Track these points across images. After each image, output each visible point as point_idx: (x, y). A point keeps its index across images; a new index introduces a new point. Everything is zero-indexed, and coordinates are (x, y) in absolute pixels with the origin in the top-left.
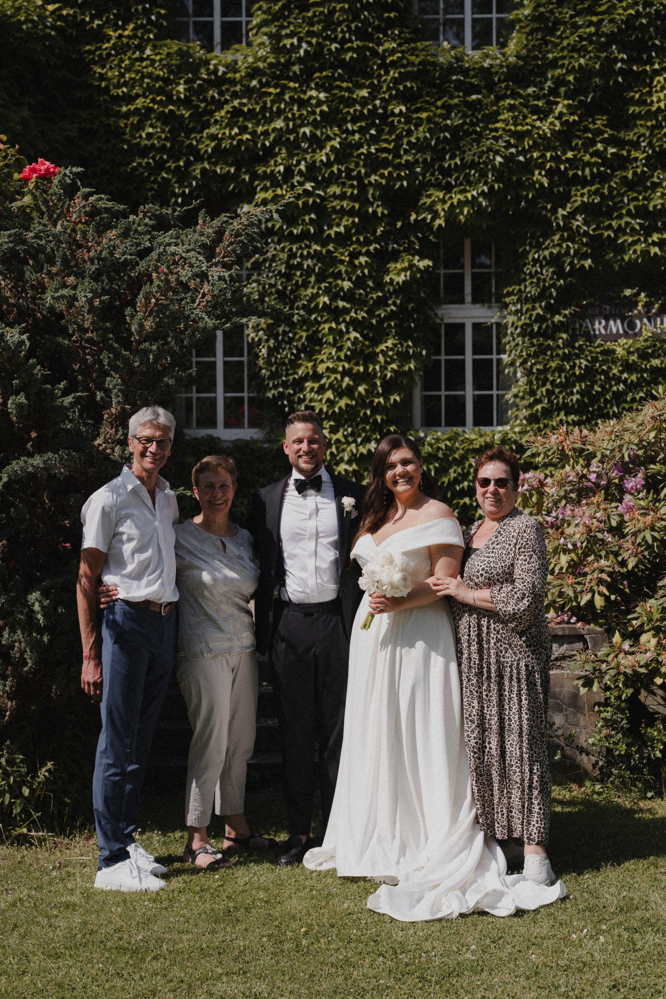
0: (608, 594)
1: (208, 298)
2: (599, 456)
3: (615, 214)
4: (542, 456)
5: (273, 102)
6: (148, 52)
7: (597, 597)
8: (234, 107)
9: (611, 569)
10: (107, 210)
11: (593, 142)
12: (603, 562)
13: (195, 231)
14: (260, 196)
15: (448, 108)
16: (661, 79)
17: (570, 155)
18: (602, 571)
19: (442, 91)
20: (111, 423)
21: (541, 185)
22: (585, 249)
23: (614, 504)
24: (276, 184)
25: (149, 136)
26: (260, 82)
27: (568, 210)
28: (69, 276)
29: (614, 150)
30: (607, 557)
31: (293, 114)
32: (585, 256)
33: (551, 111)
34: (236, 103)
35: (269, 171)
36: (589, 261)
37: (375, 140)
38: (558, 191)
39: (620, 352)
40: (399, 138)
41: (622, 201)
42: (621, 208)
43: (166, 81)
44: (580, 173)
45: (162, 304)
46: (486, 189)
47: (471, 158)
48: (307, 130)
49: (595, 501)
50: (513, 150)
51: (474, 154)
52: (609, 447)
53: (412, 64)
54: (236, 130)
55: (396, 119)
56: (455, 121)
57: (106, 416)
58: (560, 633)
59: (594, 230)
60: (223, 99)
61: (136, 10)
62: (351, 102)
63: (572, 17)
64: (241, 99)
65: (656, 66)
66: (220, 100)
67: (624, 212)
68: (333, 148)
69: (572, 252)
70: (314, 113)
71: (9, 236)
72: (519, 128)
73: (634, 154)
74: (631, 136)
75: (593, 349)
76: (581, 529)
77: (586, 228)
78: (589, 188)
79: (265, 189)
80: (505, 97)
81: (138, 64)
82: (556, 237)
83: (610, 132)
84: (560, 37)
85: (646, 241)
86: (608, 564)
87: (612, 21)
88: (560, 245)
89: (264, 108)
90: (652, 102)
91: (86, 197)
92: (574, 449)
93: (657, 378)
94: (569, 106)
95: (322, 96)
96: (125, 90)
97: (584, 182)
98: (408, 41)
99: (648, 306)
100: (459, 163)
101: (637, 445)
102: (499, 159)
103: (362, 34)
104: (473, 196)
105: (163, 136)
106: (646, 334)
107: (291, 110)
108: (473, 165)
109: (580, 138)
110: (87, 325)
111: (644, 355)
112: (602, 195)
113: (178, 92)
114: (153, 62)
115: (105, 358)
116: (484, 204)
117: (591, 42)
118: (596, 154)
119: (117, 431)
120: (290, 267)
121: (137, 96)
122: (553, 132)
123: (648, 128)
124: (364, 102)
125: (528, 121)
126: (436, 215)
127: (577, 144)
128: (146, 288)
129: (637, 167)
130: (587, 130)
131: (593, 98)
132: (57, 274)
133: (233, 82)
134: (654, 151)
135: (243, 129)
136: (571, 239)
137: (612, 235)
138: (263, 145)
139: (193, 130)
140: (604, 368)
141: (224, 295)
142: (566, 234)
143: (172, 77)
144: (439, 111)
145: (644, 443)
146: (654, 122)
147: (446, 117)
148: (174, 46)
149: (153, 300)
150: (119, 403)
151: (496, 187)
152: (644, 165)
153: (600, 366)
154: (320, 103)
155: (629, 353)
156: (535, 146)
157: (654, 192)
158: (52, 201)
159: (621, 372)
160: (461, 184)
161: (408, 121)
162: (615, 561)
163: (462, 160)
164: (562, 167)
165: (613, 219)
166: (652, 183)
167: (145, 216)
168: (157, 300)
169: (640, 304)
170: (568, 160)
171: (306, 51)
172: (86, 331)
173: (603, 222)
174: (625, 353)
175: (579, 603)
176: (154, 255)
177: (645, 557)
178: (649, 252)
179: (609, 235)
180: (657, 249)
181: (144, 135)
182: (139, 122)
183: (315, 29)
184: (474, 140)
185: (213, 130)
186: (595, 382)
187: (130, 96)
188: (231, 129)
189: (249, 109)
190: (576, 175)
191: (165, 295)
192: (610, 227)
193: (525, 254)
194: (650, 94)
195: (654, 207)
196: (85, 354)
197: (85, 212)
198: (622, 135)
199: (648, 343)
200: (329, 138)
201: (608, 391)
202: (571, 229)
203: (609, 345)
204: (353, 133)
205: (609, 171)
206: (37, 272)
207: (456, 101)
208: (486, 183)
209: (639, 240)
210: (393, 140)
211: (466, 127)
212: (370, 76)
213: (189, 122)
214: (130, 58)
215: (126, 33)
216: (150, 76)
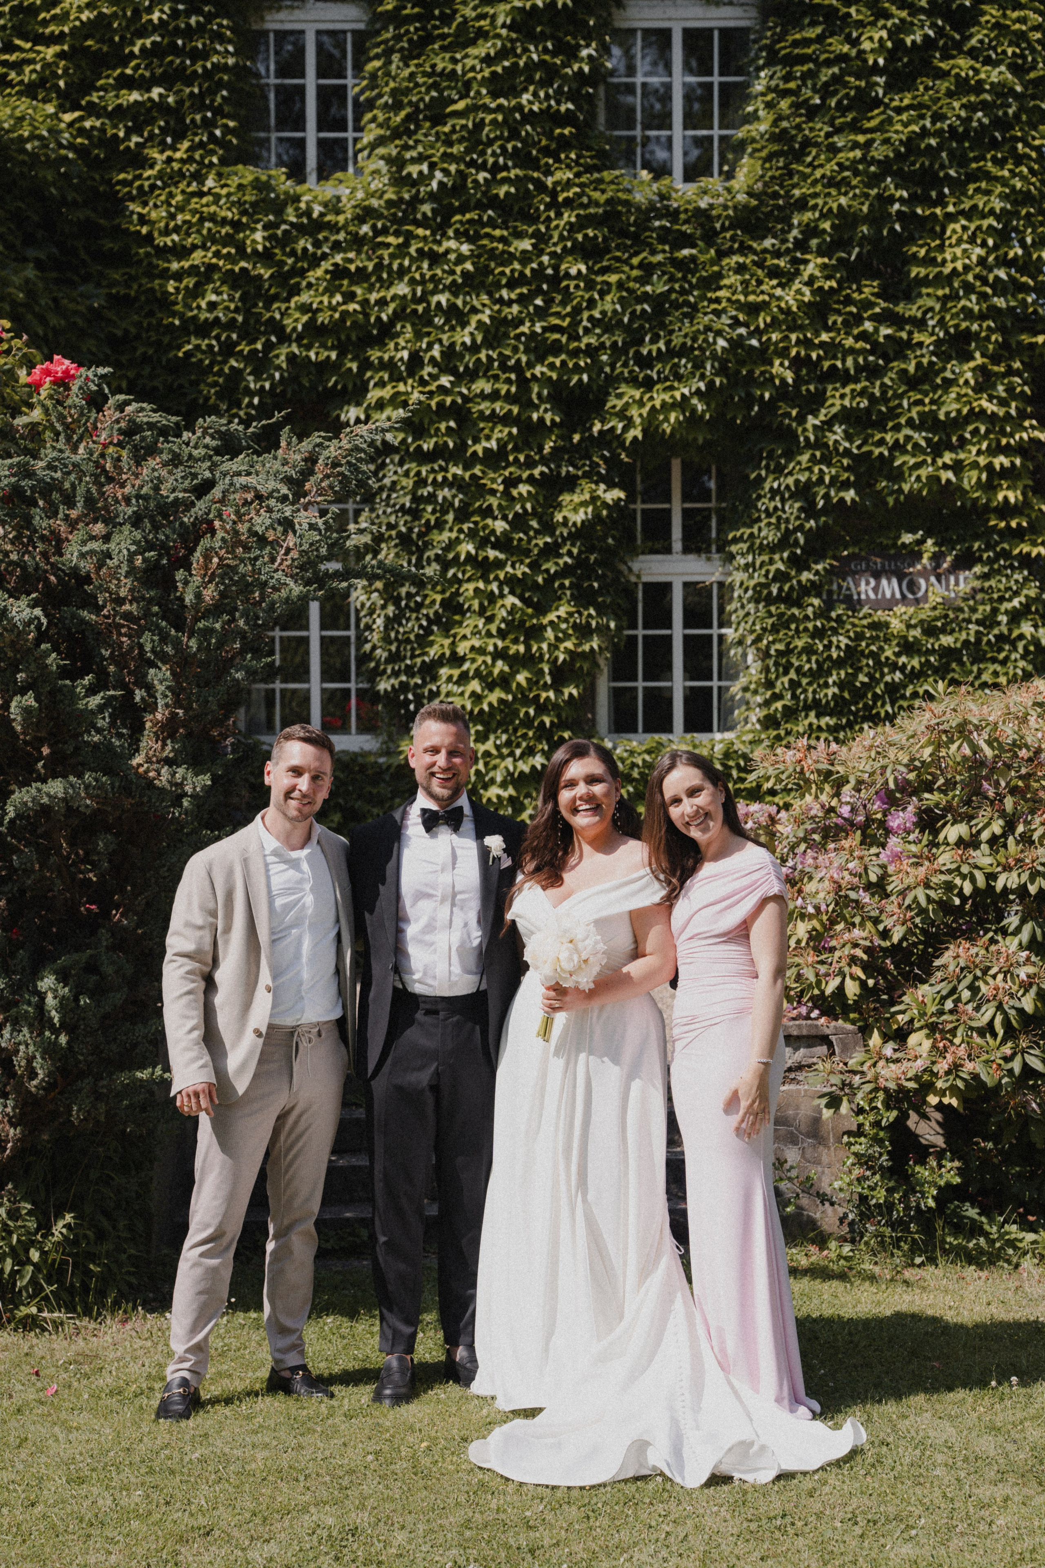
0: (863, 977)
1: (294, 554)
2: (853, 781)
3: (890, 424)
4: (772, 780)
5: (392, 256)
6: (210, 183)
7: (848, 982)
8: (336, 265)
9: (868, 943)
10: (151, 426)
11: (858, 320)
12: (857, 933)
13: (275, 458)
14: (374, 395)
15: (648, 269)
16: (958, 227)
17: (825, 337)
18: (856, 945)
19: (639, 243)
20: (155, 733)
21: (783, 381)
22: (846, 475)
23: (874, 850)
24: (397, 378)
25: (212, 306)
26: (374, 227)
27: (822, 418)
28: (95, 521)
29: (889, 331)
30: (862, 925)
31: (422, 275)
32: (846, 485)
33: (798, 273)
34: (338, 258)
35: (386, 357)
36: (852, 492)
37: (541, 313)
38: (808, 390)
39: (896, 625)
40: (577, 310)
41: (900, 405)
42: (898, 416)
43: (237, 225)
44: (839, 364)
45: (228, 566)
46: (702, 386)
47: (681, 340)
48: (443, 299)
49: (847, 846)
50: (742, 331)
51: (686, 336)
52: (868, 768)
53: (597, 204)
54: (338, 298)
55: (572, 284)
56: (658, 286)
57: (148, 725)
58: (795, 1033)
59: (859, 447)
60: (319, 252)
61: (193, 121)
62: (507, 258)
63: (828, 135)
64: (345, 251)
65: (951, 209)
66: (315, 254)
67: (903, 421)
68: (480, 324)
69: (827, 479)
70: (452, 272)
71: (11, 467)
72: (751, 298)
73: (918, 337)
74: (913, 311)
75: (856, 621)
76: (827, 884)
77: (847, 445)
78: (853, 386)
79: (381, 384)
80: (730, 252)
81: (195, 200)
82: (805, 458)
83: (884, 305)
84: (810, 165)
85: (934, 462)
86: (864, 934)
87: (886, 141)
88: (809, 469)
89: (379, 267)
90: (944, 261)
91: (121, 407)
92: (819, 772)
93: (948, 664)
94: (824, 267)
95: (465, 248)
96: (175, 237)
97: (846, 378)
98: (589, 169)
99: (937, 558)
100: (663, 348)
101: (906, 766)
102: (722, 343)
103: (522, 158)
104: (683, 395)
105: (232, 306)
106: (934, 599)
107: (419, 268)
108: (684, 351)
109: (838, 312)
110: (123, 593)
111: (931, 631)
112: (872, 398)
113: (254, 241)
114: (218, 197)
115: (148, 641)
116: (700, 408)
117: (856, 173)
118: (864, 336)
119: (164, 745)
120: (416, 499)
121: (194, 247)
122: (801, 305)
123: (938, 298)
124: (525, 258)
125: (764, 287)
126: (629, 424)
127: (835, 322)
128: (205, 542)
129: (923, 356)
130: (849, 300)
131: (859, 255)
132: (77, 521)
133: (334, 228)
134: (947, 332)
135: (350, 297)
136: (826, 460)
137: (886, 453)
138: (379, 319)
139: (276, 298)
140: (873, 648)
141: (317, 550)
142: (818, 454)
143: (244, 220)
144: (635, 273)
145: (917, 763)
146: (947, 291)
147: (644, 280)
148: (247, 174)
149: (216, 560)
150: (167, 705)
151: (718, 383)
152: (933, 353)
153: (868, 645)
154: (461, 259)
155: (909, 626)
156: (774, 324)
157: (946, 392)
158: (71, 416)
159: (898, 655)
160: (667, 379)
161: (590, 285)
162: (873, 930)
163: (668, 343)
164: (814, 356)
165: (886, 432)
166: (944, 379)
167: (205, 433)
168: (221, 559)
169: (926, 556)
170: (822, 345)
171: (440, 183)
172: (120, 601)
173: (873, 436)
174: (903, 627)
175: (823, 992)
176: (217, 492)
177: (916, 926)
178: (938, 479)
179: (881, 454)
180: (950, 475)
181: (203, 305)
182: (197, 285)
183: (455, 150)
184: (685, 315)
185: (305, 297)
186: (860, 669)
187: (184, 247)
188: (332, 296)
189: (358, 269)
190: (833, 367)
191: (232, 552)
192: (882, 442)
193: (760, 480)
194: (941, 248)
195: (947, 414)
196: (120, 634)
197: (119, 429)
198: (900, 309)
199: (937, 613)
200: (474, 310)
201: (878, 682)
202: (826, 445)
203: (880, 615)
204: (510, 303)
205: (881, 362)
206: (49, 518)
207: (659, 258)
208: (703, 377)
209: (925, 461)
210: (568, 315)
211: (674, 296)
212: (534, 219)
213: (271, 286)
214: (183, 192)
215: (178, 155)
216: (212, 218)
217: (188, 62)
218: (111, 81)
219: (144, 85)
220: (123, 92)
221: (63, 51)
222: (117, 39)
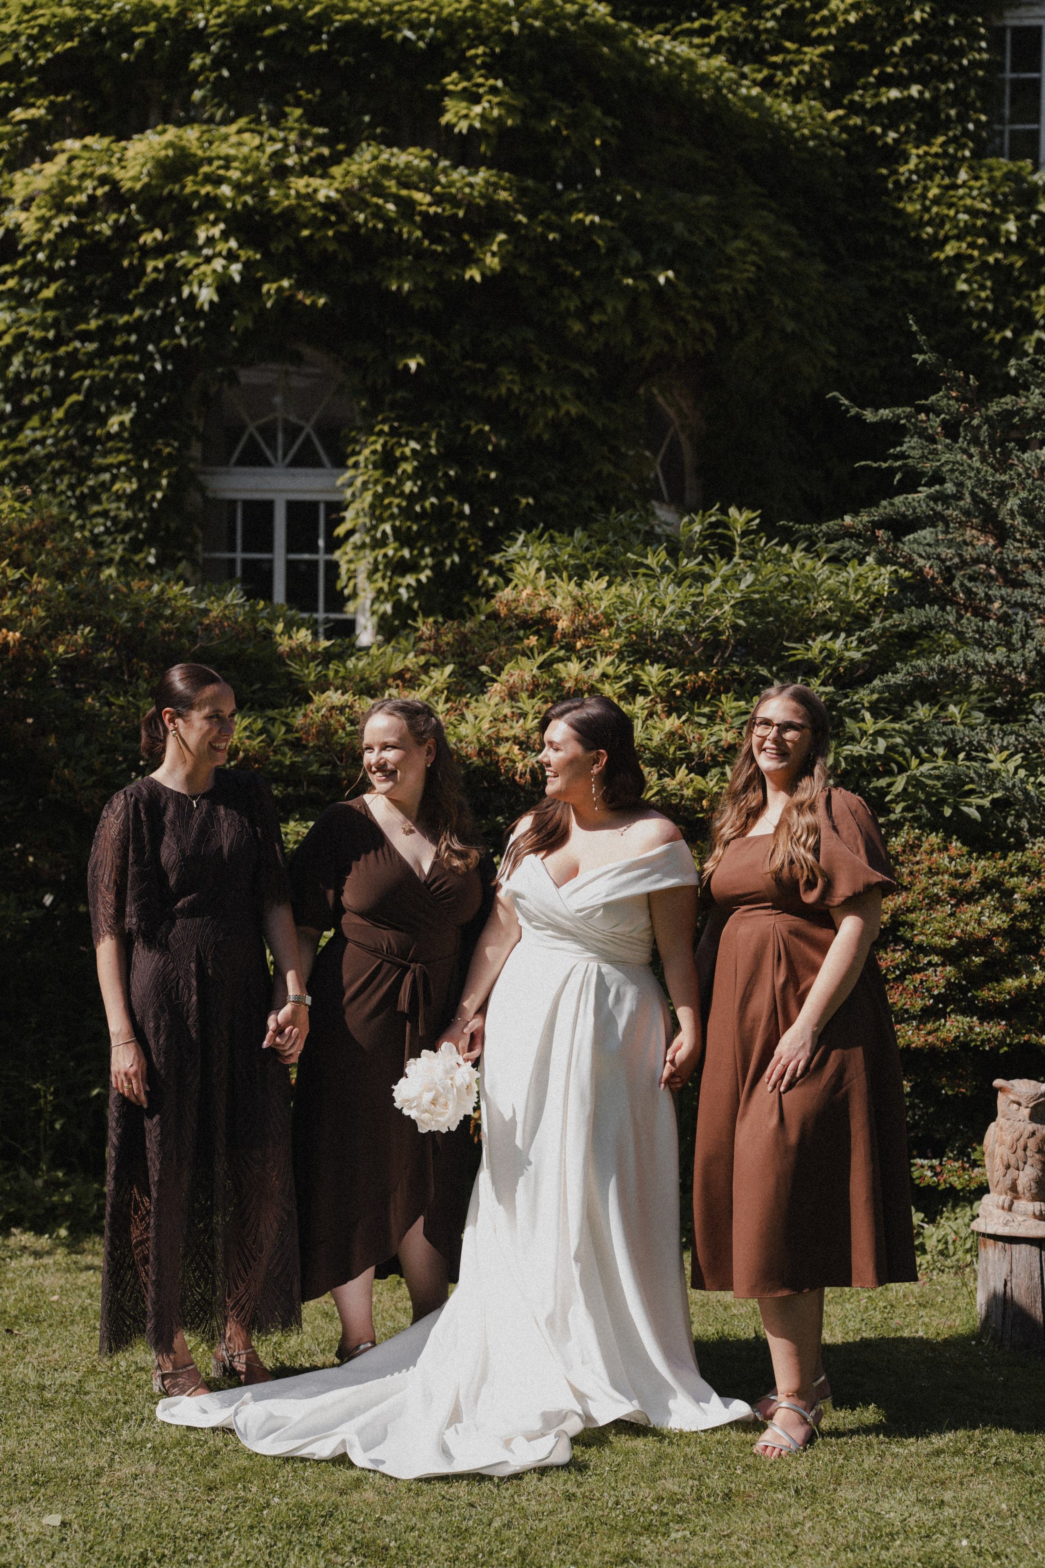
6: (963, 176)
43: (991, 216)
61: (948, 116)
81: (952, 193)
96: (929, 230)
105: (984, 295)
113: (1008, 233)
114: (971, 188)
121: (947, 239)
139: (1026, 286)
143: (998, 211)
148: (1003, 165)
187: (938, 239)
213: (1021, 274)
214: (939, 186)
215: (935, 149)
216: (969, 210)
217: (945, 59)
218: (872, 80)
219: (902, 83)
220: (883, 90)
221: (828, 51)
222: (878, 39)
